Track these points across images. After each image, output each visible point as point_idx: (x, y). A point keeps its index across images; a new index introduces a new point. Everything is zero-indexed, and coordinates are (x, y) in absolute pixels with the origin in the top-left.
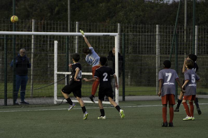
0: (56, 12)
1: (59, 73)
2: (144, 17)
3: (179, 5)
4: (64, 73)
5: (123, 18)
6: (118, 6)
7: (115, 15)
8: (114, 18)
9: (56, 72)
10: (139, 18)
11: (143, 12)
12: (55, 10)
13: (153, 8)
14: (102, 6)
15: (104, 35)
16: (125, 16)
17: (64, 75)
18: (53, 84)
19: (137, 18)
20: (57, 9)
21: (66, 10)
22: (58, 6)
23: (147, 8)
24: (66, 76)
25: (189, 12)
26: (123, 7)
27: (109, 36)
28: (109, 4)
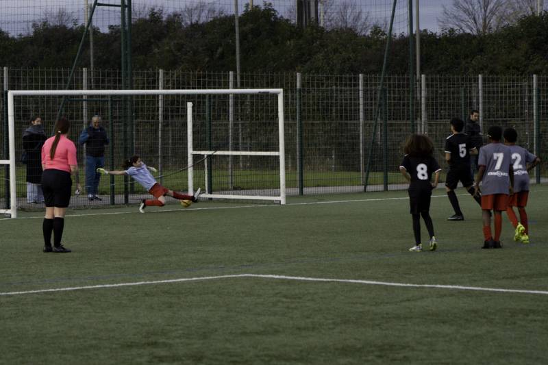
0: (217, 56)
1: (195, 152)
2: (355, 61)
3: (410, 40)
4: (202, 153)
5: (322, 63)
6: (314, 44)
7: (309, 59)
8: (309, 63)
9: (191, 152)
10: (347, 62)
11: (354, 52)
12: (216, 51)
13: (369, 47)
14: (290, 44)
15: (260, 92)
16: (325, 60)
17: (203, 155)
18: (187, 169)
19: (345, 62)
20: (220, 50)
21: (234, 53)
22: (221, 45)
23: (360, 47)
24: (205, 156)
25: (424, 53)
26: (323, 46)
27: (268, 93)
28: (301, 42)
